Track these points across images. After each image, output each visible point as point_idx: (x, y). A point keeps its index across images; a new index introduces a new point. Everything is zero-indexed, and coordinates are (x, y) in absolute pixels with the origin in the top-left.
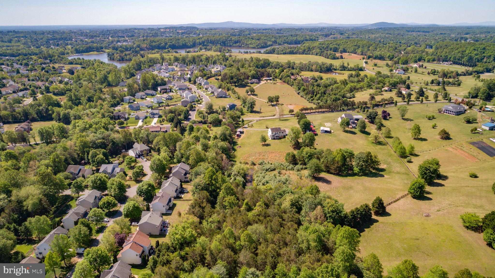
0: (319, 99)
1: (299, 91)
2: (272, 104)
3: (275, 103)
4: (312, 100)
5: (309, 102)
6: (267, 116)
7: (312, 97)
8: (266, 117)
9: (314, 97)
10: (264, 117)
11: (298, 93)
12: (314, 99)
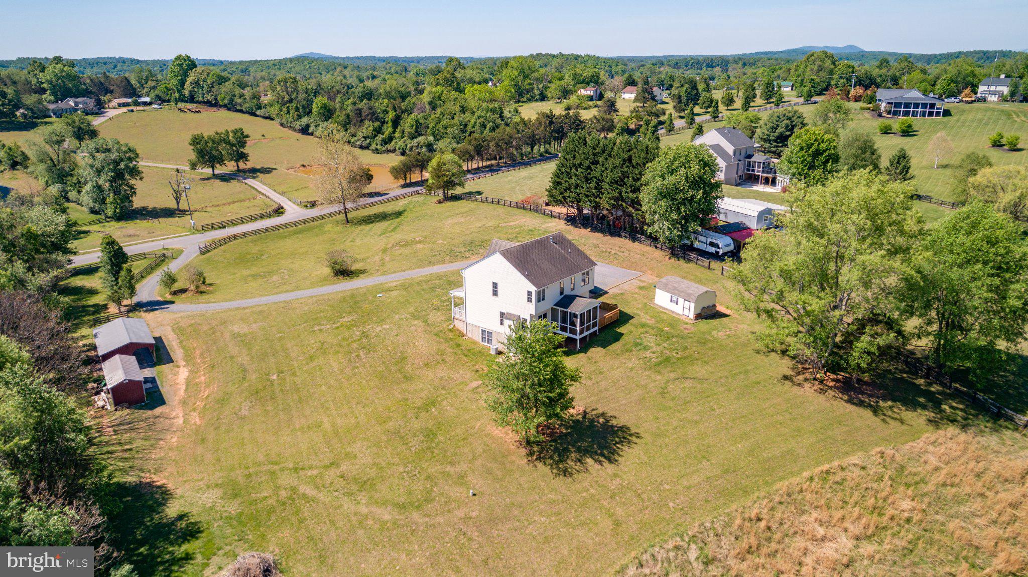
0: (418, 134)
1: (305, 120)
2: (219, 170)
3: (230, 167)
4: (386, 142)
5: (377, 151)
6: (242, 221)
7: (378, 131)
8: (233, 223)
9: (388, 129)
10: (222, 226)
11: (305, 131)
12: (390, 139)
